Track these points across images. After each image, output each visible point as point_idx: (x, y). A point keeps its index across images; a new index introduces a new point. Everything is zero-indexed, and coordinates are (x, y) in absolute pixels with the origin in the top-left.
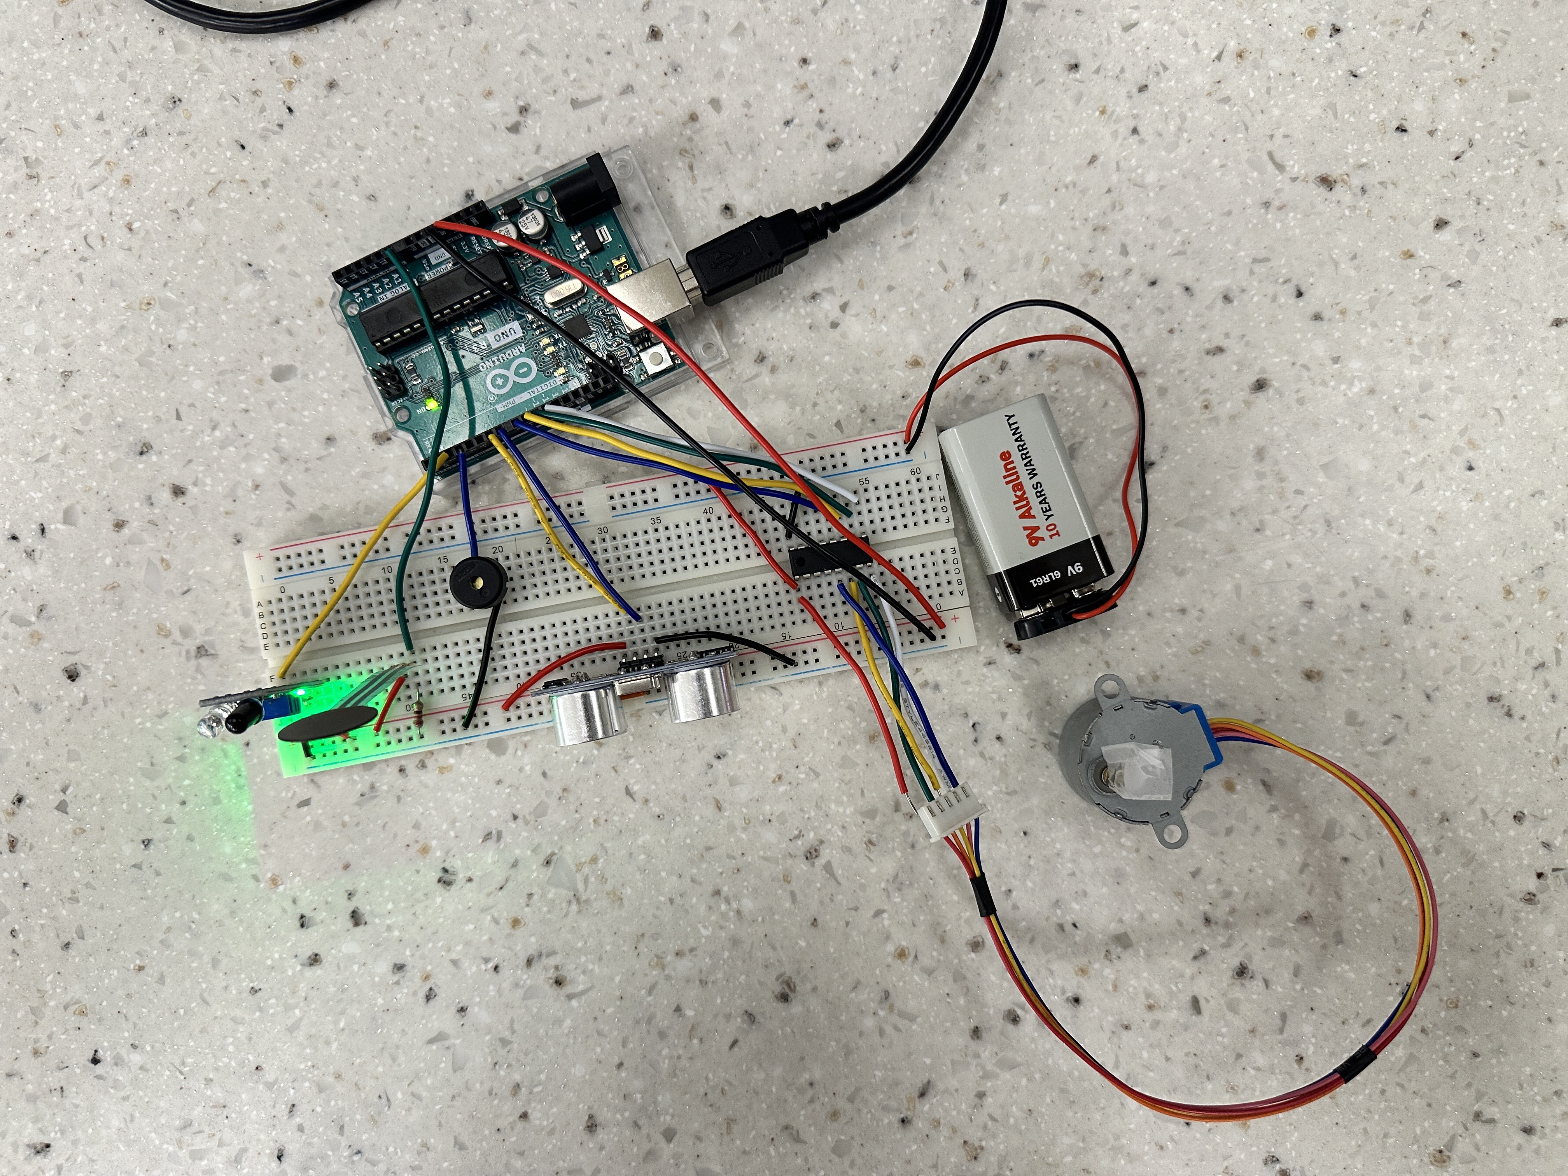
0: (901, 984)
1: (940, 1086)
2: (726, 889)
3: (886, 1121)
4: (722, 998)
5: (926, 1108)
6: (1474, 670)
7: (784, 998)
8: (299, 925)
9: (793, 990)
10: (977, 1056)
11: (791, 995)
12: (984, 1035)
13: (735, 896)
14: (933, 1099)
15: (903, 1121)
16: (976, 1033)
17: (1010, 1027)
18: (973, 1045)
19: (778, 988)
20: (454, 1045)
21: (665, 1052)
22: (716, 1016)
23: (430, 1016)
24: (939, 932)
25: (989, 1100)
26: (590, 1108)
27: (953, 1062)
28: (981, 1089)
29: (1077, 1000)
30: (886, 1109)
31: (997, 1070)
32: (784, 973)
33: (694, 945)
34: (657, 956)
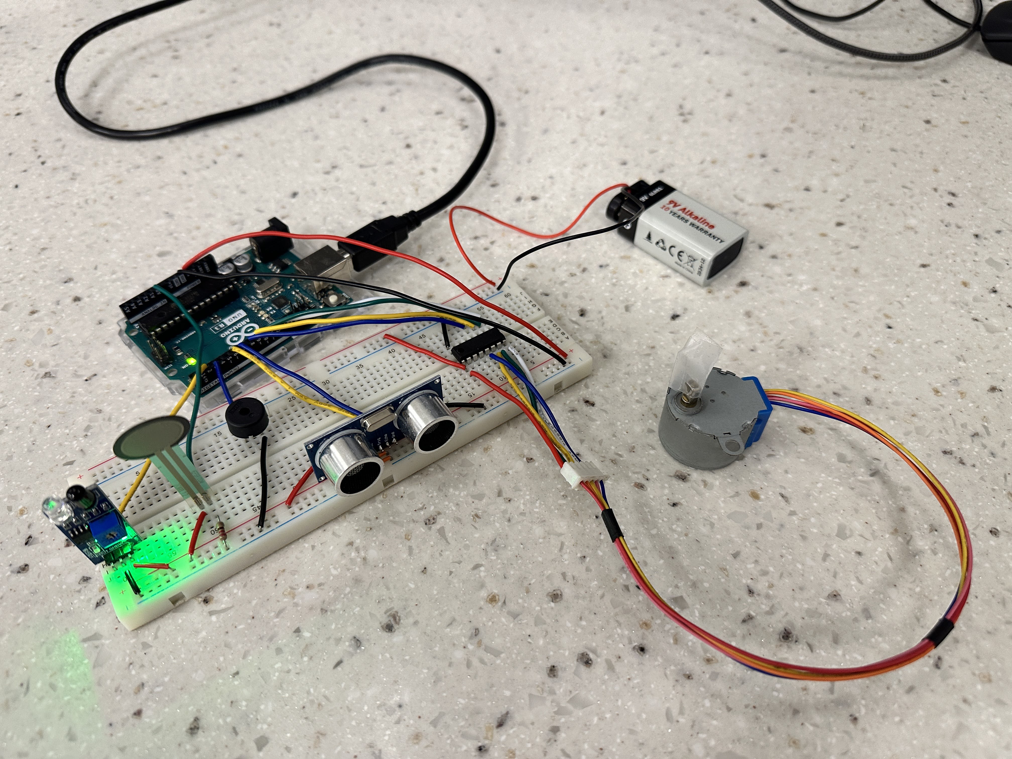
0: (490, 623)
1: (518, 718)
2: (358, 541)
3: (464, 748)
4: (336, 624)
5: (503, 738)
6: (927, 434)
7: (389, 628)
8: (24, 542)
9: (398, 623)
10: (552, 692)
11: (396, 626)
12: (560, 673)
13: (364, 547)
14: (510, 730)
15: (480, 749)
16: (552, 671)
17: (583, 668)
18: (550, 681)
19: (385, 620)
20: (103, 645)
21: (278, 665)
22: (328, 639)
23: (94, 619)
24: (526, 584)
25: (562, 735)
26: (198, 711)
27: (530, 695)
28: (555, 724)
29: (642, 649)
30: (465, 736)
31: (570, 707)
32: (393, 608)
33: (323, 582)
34: (292, 588)
